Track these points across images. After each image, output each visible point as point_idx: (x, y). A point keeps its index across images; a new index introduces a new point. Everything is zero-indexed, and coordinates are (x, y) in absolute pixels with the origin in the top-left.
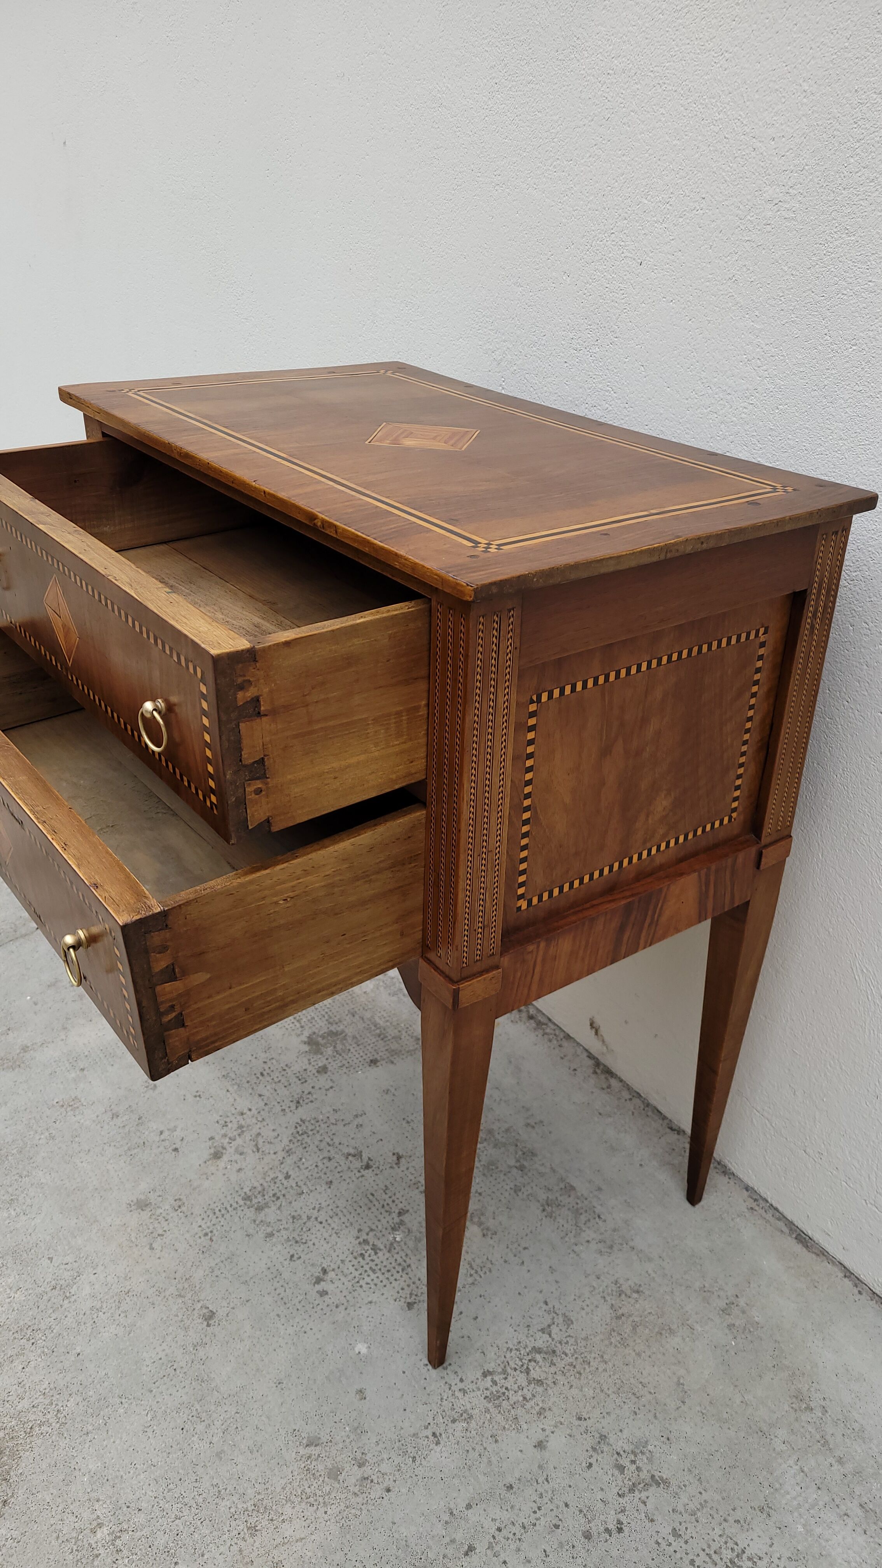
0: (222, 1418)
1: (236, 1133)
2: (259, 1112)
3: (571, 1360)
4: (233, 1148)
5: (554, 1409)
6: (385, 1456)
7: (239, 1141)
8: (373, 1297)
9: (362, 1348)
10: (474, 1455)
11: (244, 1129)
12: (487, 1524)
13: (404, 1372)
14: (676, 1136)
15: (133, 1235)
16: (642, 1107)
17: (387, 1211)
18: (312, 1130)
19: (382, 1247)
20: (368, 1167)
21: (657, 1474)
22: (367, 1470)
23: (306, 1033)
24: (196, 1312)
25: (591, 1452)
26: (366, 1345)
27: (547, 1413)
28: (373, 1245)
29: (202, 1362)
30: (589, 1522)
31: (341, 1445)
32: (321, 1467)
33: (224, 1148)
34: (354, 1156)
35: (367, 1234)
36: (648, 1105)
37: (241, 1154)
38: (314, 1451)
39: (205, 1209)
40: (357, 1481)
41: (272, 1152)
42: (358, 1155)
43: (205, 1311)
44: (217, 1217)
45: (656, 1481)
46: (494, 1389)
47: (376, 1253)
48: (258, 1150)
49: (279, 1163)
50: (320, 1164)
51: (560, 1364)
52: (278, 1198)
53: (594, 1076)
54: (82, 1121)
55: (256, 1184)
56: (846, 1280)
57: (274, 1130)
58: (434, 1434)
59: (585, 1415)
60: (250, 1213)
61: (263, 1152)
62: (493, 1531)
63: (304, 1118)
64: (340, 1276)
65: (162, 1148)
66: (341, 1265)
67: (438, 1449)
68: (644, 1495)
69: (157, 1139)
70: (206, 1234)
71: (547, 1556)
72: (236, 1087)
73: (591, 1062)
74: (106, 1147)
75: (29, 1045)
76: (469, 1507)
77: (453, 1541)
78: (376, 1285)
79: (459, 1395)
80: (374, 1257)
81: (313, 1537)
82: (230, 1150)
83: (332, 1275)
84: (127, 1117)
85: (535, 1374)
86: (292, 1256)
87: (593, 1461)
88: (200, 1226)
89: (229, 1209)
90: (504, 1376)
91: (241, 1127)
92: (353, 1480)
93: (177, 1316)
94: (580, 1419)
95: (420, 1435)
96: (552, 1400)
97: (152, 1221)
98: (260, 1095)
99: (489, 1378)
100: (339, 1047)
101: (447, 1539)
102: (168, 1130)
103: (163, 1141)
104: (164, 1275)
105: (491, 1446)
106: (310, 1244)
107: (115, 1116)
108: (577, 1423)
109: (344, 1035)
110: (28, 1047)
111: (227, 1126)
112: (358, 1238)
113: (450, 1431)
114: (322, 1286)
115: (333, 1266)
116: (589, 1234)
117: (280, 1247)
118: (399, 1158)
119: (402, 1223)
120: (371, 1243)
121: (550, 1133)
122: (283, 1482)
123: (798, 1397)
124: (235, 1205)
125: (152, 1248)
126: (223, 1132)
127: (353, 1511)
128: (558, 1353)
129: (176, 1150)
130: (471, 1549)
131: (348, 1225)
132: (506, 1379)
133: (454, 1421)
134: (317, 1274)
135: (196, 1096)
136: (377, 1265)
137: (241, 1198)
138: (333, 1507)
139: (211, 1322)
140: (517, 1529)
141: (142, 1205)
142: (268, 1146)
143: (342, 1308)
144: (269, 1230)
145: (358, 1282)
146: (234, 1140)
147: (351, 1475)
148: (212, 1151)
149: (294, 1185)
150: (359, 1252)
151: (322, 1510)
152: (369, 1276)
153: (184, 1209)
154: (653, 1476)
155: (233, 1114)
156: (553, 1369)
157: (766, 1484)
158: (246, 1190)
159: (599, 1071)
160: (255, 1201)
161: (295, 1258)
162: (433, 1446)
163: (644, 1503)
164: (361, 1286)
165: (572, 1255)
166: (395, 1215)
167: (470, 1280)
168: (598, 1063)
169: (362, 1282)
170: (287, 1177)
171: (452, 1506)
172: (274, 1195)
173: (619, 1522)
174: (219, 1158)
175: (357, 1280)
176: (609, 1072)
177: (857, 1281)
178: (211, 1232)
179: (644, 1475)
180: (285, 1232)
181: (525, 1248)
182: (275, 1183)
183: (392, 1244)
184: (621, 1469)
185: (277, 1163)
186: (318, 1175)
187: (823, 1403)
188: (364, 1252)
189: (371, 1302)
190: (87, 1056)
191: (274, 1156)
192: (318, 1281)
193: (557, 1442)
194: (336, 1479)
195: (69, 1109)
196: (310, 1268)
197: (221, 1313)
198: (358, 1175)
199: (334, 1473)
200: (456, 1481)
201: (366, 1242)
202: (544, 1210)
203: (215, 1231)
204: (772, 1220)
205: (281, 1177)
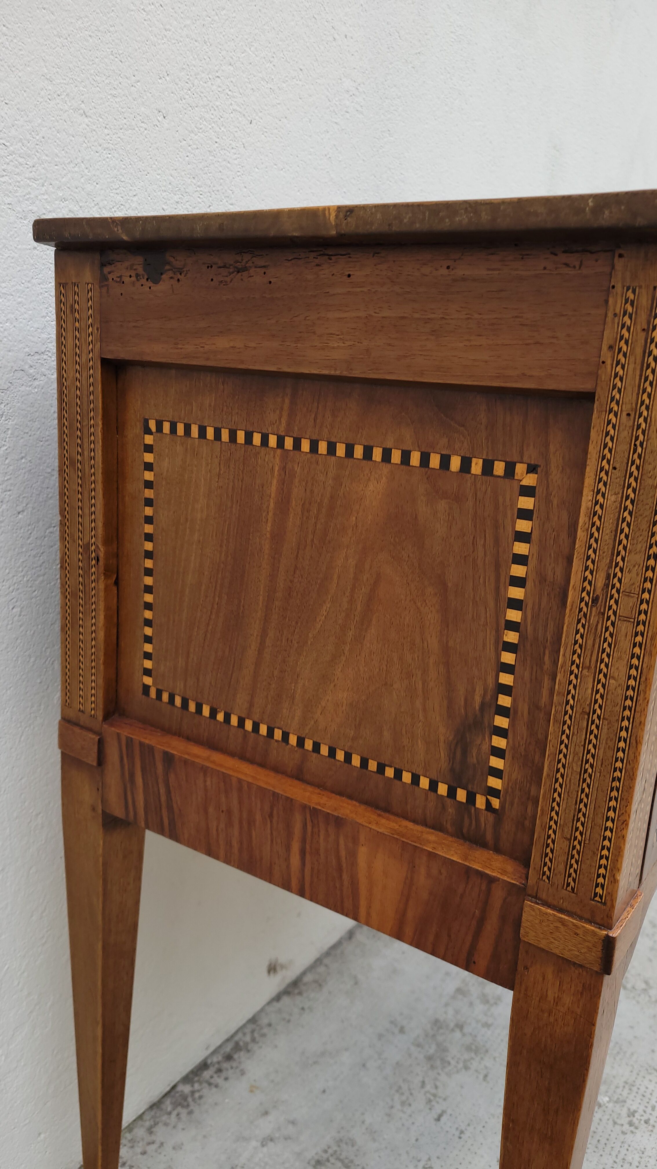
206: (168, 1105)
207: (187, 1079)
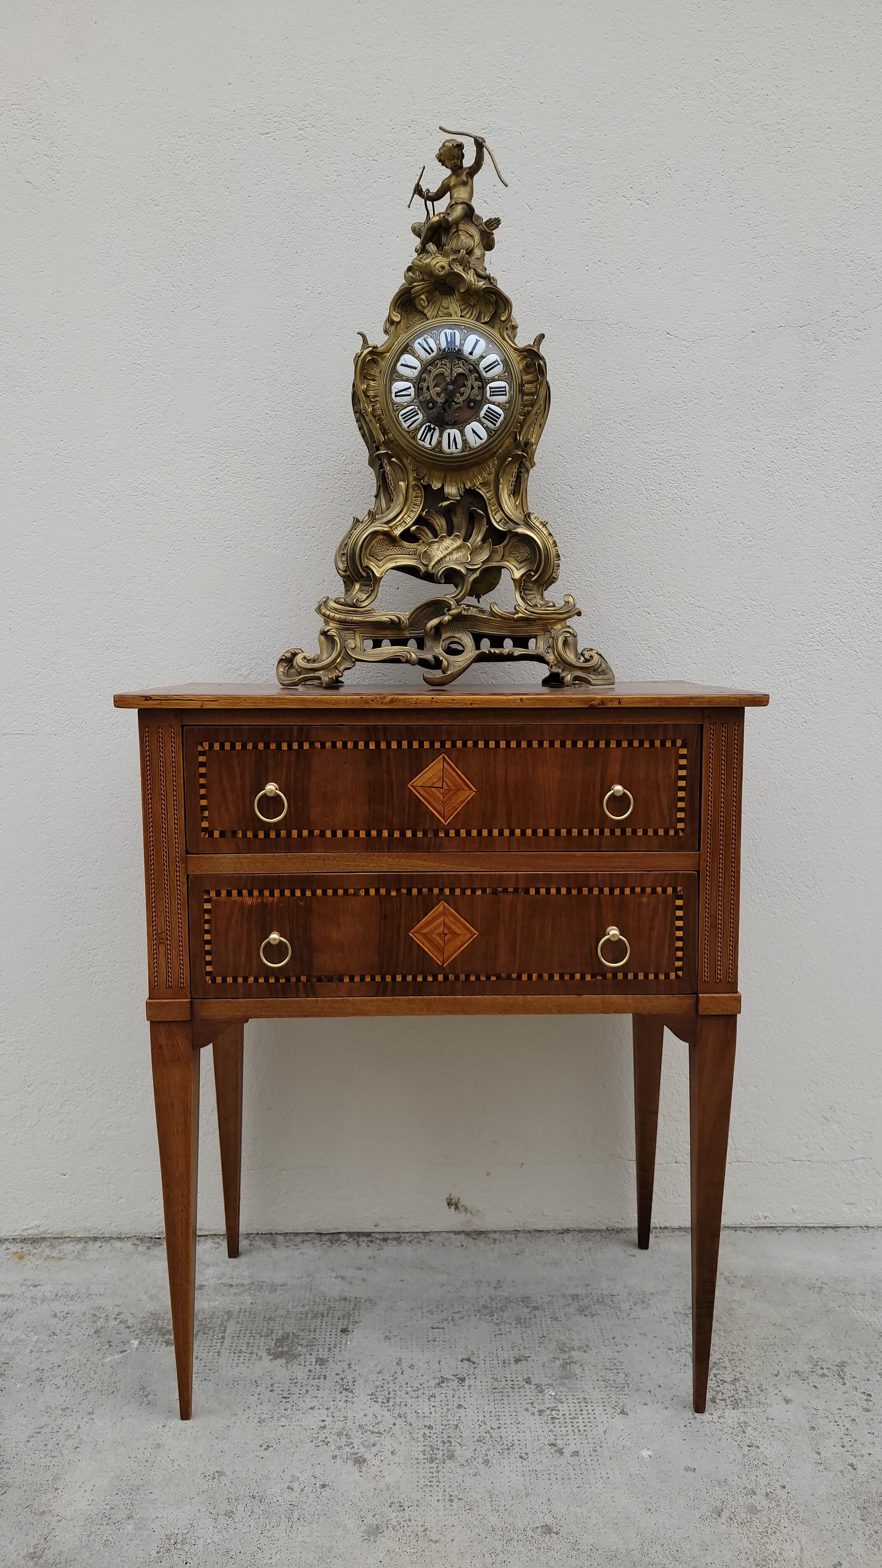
0: (660, 1557)
1: (344, 1439)
2: (334, 1417)
3: (727, 1359)
4: (361, 1447)
5: (762, 1383)
6: (754, 1478)
7: (356, 1442)
8: (601, 1429)
9: (645, 1453)
10: (777, 1434)
11: (344, 1433)
12: (836, 1450)
13: (685, 1440)
14: (569, 1235)
15: (408, 1549)
16: (529, 1235)
17: (519, 1388)
18: (389, 1394)
19: (555, 1405)
20: (463, 1380)
21: (835, 1363)
22: (761, 1492)
23: (264, 1354)
24: (536, 1537)
25: (806, 1382)
26: (645, 1450)
27: (764, 1387)
28: (547, 1409)
29: (595, 1551)
30: (857, 1405)
31: (730, 1497)
32: (744, 1516)
33: (356, 1454)
34: (443, 1382)
35: (534, 1407)
36: (529, 1232)
37: (374, 1445)
38: (726, 1514)
39: (420, 1490)
40: (766, 1500)
41: (392, 1426)
42: (443, 1380)
43: (540, 1530)
44: (438, 1486)
45: (842, 1365)
46: (728, 1402)
47: (558, 1410)
48: (379, 1433)
49: (408, 1426)
50: (433, 1404)
51: (727, 1364)
52: (450, 1442)
53: (476, 1241)
54: (209, 1541)
55: (421, 1448)
56: (738, 1232)
57: (365, 1415)
58: (749, 1446)
59: (776, 1372)
60: (449, 1464)
61: (385, 1431)
62: (843, 1450)
63: (370, 1393)
64: (566, 1438)
65: (312, 1496)
66: (554, 1433)
67: (762, 1449)
68: (848, 1374)
69: (294, 1494)
70: (451, 1501)
71: (873, 1434)
72: (283, 1419)
73: (462, 1236)
74: (269, 1534)
75: (31, 1550)
76: (818, 1453)
77: (842, 1471)
78: (590, 1422)
79: (722, 1420)
80: (561, 1413)
81: (803, 1542)
82: (362, 1450)
83: (560, 1443)
84: (241, 1507)
85: (728, 1378)
86: (521, 1457)
87: (812, 1384)
88: (438, 1501)
89: (435, 1474)
90: (721, 1393)
91: (339, 1434)
92: (765, 1503)
93: (530, 1550)
94: (776, 1376)
95: (746, 1453)
96: (754, 1380)
97: (401, 1531)
98: (312, 1408)
99: (717, 1400)
100: (304, 1342)
101: (839, 1474)
102: (292, 1482)
103: (302, 1491)
104: (475, 1543)
105: (775, 1423)
106: (516, 1442)
107: (229, 1514)
108: (779, 1378)
109: (291, 1335)
110: (35, 1553)
111: (328, 1442)
112: (533, 1414)
113: (751, 1437)
114: (567, 1452)
115: (552, 1438)
116: (625, 1306)
117: (504, 1461)
118: (468, 1360)
119: (538, 1386)
120: (546, 1409)
121: (514, 1282)
122: (744, 1541)
123: (811, 1288)
124: (434, 1470)
125: (437, 1541)
126: (333, 1447)
127: (792, 1512)
128: (717, 1361)
129: (323, 1486)
130: (852, 1465)
131: (515, 1414)
132: (723, 1393)
133: (744, 1432)
134: (553, 1450)
135: (265, 1449)
136: (570, 1414)
137: (427, 1464)
138: (782, 1521)
139: (555, 1530)
140: (847, 1439)
141: (374, 1532)
142: (381, 1425)
143: (598, 1449)
144: (480, 1460)
145: (579, 1431)
146: (352, 1443)
147: (759, 1500)
148: (350, 1462)
149: (444, 1427)
150: (549, 1419)
151: (782, 1528)
152: (578, 1422)
153: (406, 1504)
154: (837, 1365)
155: (318, 1433)
156: (729, 1370)
157: (865, 1327)
158: (421, 1456)
159: (475, 1237)
160: (440, 1456)
161: (525, 1457)
162: (758, 1450)
163: (854, 1377)
164: (585, 1431)
165: (637, 1321)
166: (527, 1386)
167: (622, 1375)
168: (468, 1234)
169: (582, 1429)
170: (430, 1427)
171: (814, 1461)
172: (444, 1443)
173: (864, 1393)
174: (365, 1461)
175: (576, 1431)
176: (481, 1233)
177: (743, 1228)
178: (451, 1496)
179: (834, 1368)
180: (491, 1452)
181: (614, 1338)
182: (430, 1437)
183: (555, 1399)
184: (823, 1375)
185: (408, 1427)
186: (445, 1409)
187: (820, 1281)
188: (551, 1416)
189: (605, 1432)
190: (111, 1508)
191: (397, 1426)
192: (561, 1452)
193: (789, 1393)
194: (759, 1511)
195: (179, 1546)
196: (542, 1452)
197: (549, 1520)
198: (466, 1387)
199: (753, 1510)
200: (794, 1451)
201: (541, 1412)
202: (586, 1315)
203: (452, 1493)
204: (670, 1234)
205: (427, 1431)
206: (325, 1238)
207: (350, 1234)
